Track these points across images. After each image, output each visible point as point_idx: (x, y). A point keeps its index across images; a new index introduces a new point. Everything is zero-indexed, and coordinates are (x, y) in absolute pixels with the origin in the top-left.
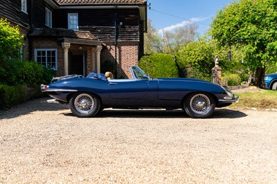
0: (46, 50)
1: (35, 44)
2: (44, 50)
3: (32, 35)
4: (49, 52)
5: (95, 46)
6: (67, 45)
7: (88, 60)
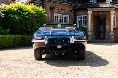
0: (82, 16)
1: (77, 13)
2: (81, 16)
3: (75, 8)
4: (84, 17)
5: (110, 12)
6: (90, 12)
7: (107, 20)
